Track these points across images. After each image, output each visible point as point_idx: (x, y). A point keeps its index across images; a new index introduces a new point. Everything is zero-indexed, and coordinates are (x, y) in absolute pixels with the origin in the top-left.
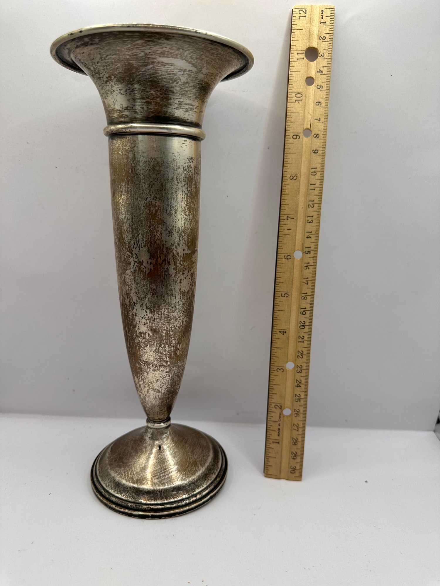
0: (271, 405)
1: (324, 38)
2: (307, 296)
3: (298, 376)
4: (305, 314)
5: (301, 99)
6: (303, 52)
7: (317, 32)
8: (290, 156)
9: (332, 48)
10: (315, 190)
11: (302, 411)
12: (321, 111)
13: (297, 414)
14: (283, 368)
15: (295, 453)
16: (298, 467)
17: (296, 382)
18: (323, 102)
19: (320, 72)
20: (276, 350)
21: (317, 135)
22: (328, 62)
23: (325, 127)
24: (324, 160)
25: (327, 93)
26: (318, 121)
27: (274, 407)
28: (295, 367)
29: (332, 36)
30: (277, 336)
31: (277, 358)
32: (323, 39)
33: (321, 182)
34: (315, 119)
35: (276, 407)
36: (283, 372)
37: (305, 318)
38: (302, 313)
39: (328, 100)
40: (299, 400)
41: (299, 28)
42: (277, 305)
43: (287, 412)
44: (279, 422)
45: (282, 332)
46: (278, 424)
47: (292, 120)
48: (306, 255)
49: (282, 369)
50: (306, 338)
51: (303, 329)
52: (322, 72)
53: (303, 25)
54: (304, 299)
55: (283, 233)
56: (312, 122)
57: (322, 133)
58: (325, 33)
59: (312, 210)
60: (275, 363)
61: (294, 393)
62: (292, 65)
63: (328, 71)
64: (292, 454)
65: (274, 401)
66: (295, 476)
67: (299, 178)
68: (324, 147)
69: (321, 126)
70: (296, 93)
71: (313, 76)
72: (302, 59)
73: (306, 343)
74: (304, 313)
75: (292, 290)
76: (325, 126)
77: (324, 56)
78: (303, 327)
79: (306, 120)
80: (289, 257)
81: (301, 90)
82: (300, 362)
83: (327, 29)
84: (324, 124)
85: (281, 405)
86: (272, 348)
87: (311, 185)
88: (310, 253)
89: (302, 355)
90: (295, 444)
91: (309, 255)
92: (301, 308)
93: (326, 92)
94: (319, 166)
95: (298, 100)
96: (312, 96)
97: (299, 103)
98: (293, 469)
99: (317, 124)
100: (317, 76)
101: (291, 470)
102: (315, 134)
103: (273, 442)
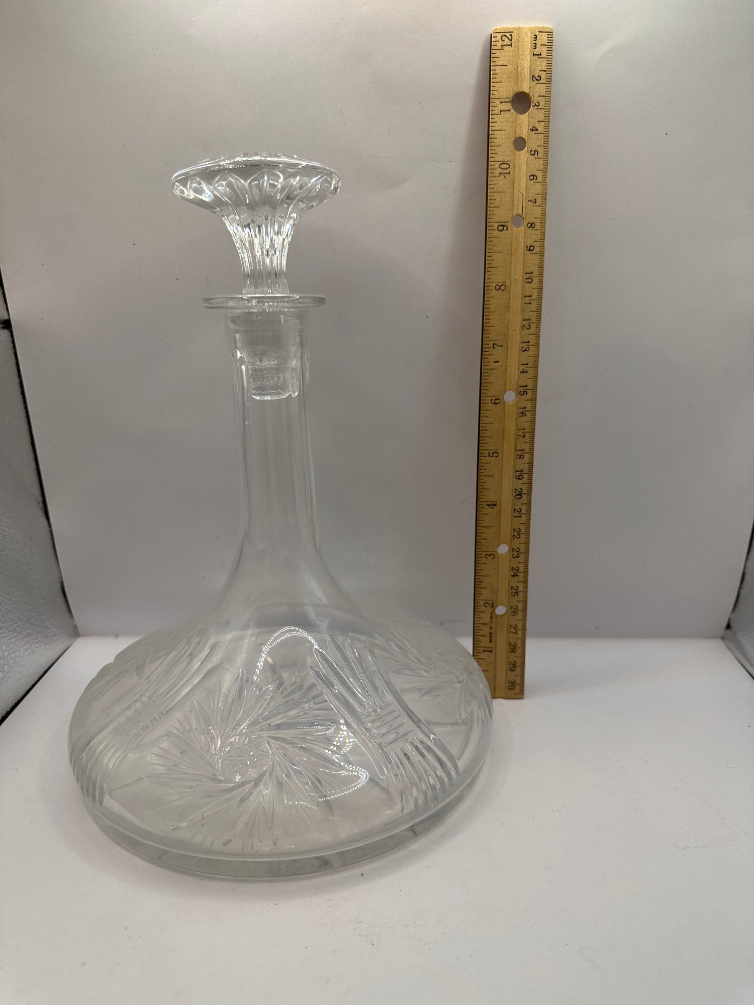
0: (479, 603)
1: (539, 78)
2: (524, 454)
3: (515, 563)
4: (521, 479)
5: (507, 171)
6: (509, 100)
7: (529, 68)
8: (494, 256)
9: (550, 93)
10: (531, 303)
11: (520, 608)
12: (538, 187)
13: (514, 612)
14: (493, 553)
15: (514, 663)
16: (518, 681)
17: (512, 570)
18: (540, 175)
19: (535, 130)
20: (483, 530)
21: (532, 224)
22: (546, 115)
23: (544, 212)
24: (542, 259)
25: (544, 162)
26: (533, 203)
27: (483, 605)
28: (509, 550)
29: (550, 75)
30: (485, 511)
31: (485, 541)
32: (537, 80)
33: (539, 292)
34: (529, 201)
35: (486, 605)
36: (493, 558)
37: (522, 484)
38: (517, 477)
39: (545, 172)
40: (516, 594)
41: (502, 63)
42: (483, 468)
43: (500, 610)
44: (491, 625)
45: (491, 505)
46: (489, 626)
47: (496, 203)
48: (521, 396)
49: (493, 555)
50: (524, 511)
51: (519, 500)
52: (537, 130)
53: (508, 58)
54: (520, 458)
55: (487, 367)
56: (524, 206)
57: (540, 221)
58: (540, 71)
59: (528, 333)
60: (482, 547)
61: (509, 585)
62: (493, 120)
63: (545, 128)
64: (509, 664)
65: (482, 597)
66: (515, 694)
67: (509, 288)
68: (542, 241)
69: (538, 211)
70: (500, 163)
71: (524, 136)
72: (507, 111)
73: (524, 518)
74: (521, 477)
75: (503, 447)
76: (542, 211)
77: (539, 105)
78: (520, 497)
79: (516, 203)
80: (497, 401)
81: (507, 159)
82: (516, 543)
83: (543, 65)
84: (541, 207)
85: (493, 602)
86: (478, 528)
87: (525, 297)
88: (526, 394)
89: (519, 535)
90: (513, 650)
91: (525, 397)
92: (516, 471)
93: (542, 160)
94: (535, 270)
95: (503, 173)
96: (523, 166)
97: (505, 177)
98: (511, 684)
99: (532, 207)
100: (530, 136)
101: (509, 685)
102: (529, 223)
103: (484, 651)
